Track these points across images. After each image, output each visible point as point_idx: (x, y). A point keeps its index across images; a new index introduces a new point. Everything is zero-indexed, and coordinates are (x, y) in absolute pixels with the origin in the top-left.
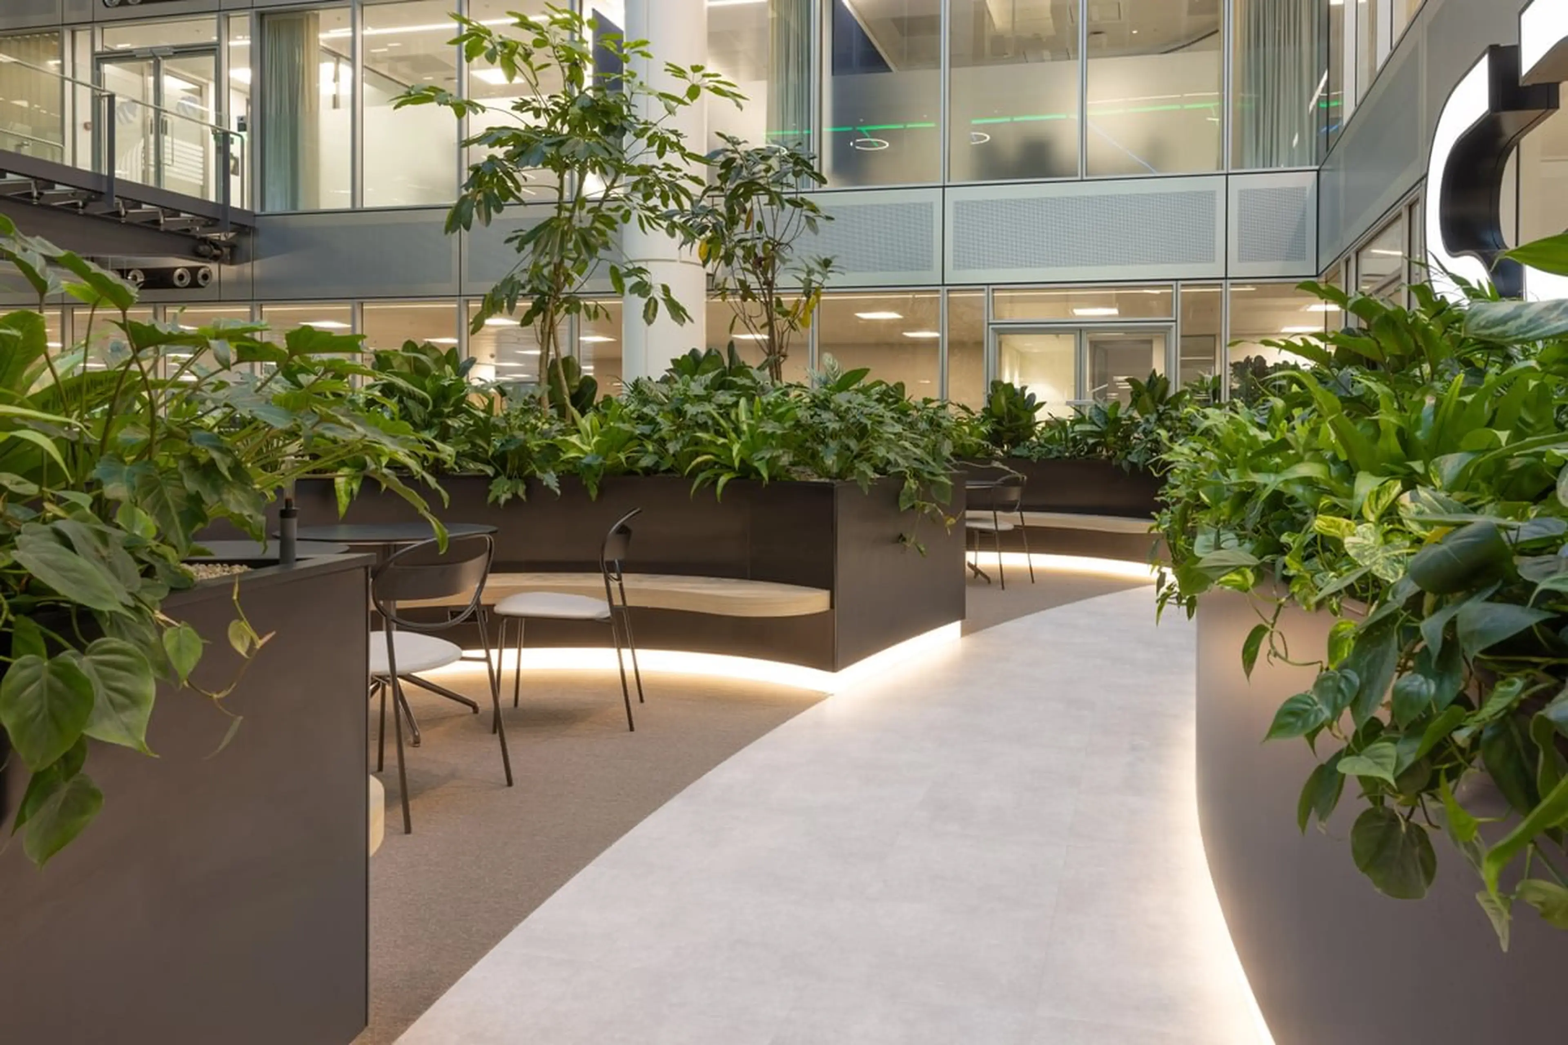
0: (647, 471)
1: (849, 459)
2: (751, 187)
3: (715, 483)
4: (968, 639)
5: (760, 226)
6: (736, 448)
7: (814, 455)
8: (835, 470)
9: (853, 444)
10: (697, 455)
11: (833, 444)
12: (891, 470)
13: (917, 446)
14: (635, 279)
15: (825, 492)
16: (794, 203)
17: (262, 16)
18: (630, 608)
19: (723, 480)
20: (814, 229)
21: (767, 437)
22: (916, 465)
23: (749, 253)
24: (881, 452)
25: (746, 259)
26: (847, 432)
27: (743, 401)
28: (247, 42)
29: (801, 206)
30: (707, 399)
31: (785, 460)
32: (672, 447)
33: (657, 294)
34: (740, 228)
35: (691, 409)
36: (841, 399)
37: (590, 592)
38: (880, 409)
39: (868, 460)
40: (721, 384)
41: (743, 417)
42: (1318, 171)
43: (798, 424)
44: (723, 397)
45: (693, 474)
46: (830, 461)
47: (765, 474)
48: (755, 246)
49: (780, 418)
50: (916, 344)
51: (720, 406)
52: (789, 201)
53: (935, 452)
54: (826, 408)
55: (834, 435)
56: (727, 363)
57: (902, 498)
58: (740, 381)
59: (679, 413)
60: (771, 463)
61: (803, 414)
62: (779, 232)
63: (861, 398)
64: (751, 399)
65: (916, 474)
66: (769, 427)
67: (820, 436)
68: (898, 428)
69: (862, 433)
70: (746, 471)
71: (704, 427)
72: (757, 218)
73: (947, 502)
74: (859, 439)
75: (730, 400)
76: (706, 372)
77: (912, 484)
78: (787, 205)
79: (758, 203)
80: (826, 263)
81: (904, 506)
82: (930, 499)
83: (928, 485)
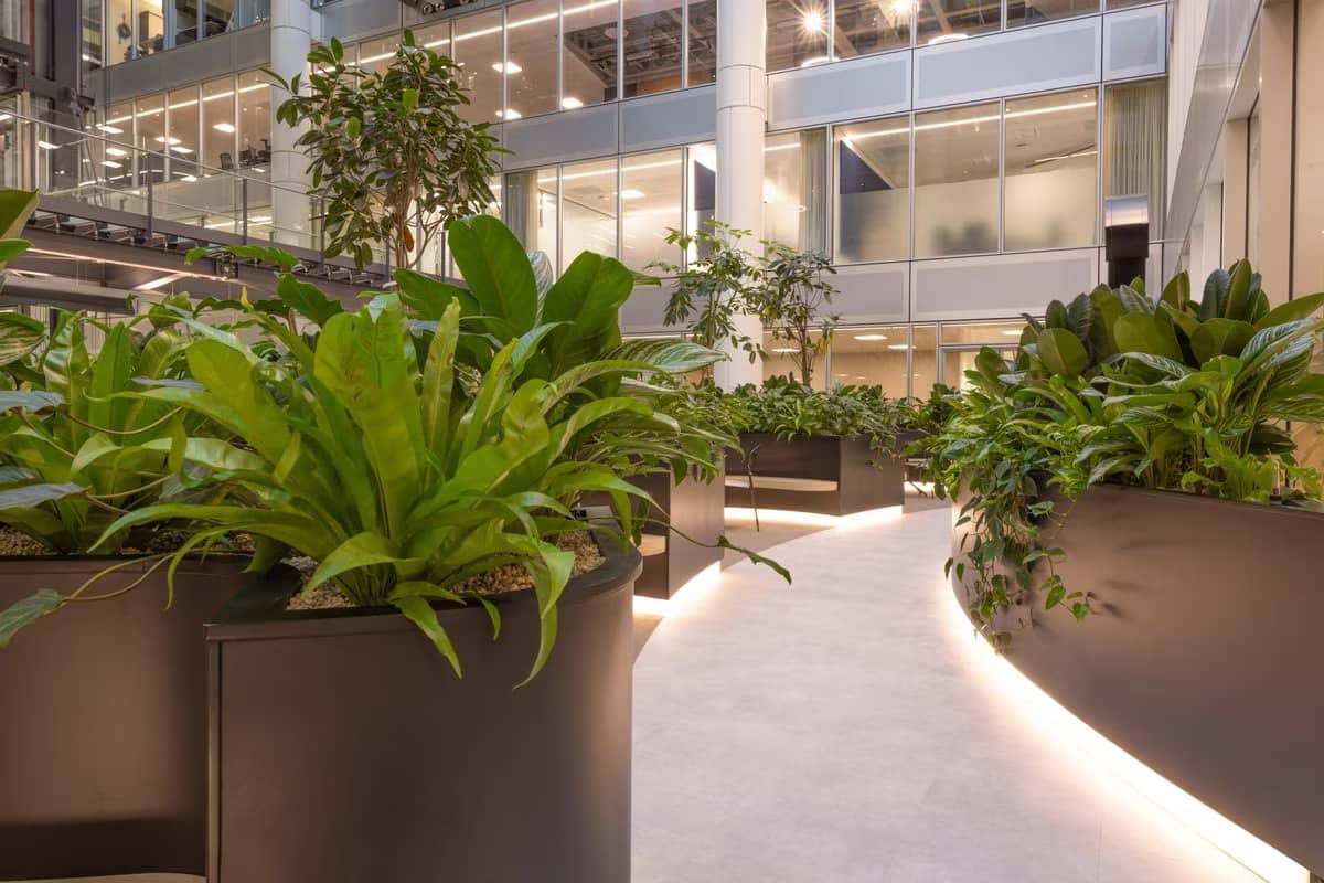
0: (756, 431)
1: (846, 426)
2: (792, 280)
3: (787, 436)
4: (905, 515)
5: (798, 298)
6: (797, 421)
7: (831, 425)
8: (840, 431)
9: (847, 419)
10: (778, 424)
11: (839, 420)
12: (866, 431)
13: (877, 420)
14: (745, 343)
15: (835, 440)
16: (818, 287)
17: (507, 175)
18: (756, 489)
19: (791, 435)
20: (829, 300)
21: (810, 416)
22: (879, 430)
23: (792, 312)
24: (861, 423)
25: (789, 316)
26: (846, 414)
27: (798, 401)
28: (500, 187)
29: (821, 288)
30: (782, 400)
31: (818, 426)
32: (769, 421)
33: (755, 349)
34: (788, 298)
35: (777, 405)
36: (843, 399)
37: (744, 481)
38: (860, 404)
39: (856, 427)
40: (786, 392)
41: (799, 408)
42: (1163, 243)
43: (823, 411)
44: (789, 398)
45: (777, 433)
46: (838, 427)
47: (809, 432)
48: (794, 308)
49: (816, 408)
50: (896, 353)
51: (789, 403)
52: (816, 286)
53: (888, 425)
54: (836, 403)
55: (840, 416)
56: (789, 381)
57: (872, 443)
58: (796, 391)
59: (771, 406)
60: (812, 427)
61: (826, 406)
62: (809, 300)
63: (852, 399)
64: (802, 401)
65: (878, 434)
66: (811, 412)
67: (834, 416)
68: (870, 413)
69: (853, 415)
70: (801, 432)
71: (782, 412)
72: (796, 293)
73: (893, 447)
74: (851, 418)
75: (792, 400)
76: (780, 386)
77: (876, 438)
78: (815, 289)
79: (798, 288)
80: (836, 318)
81: (872, 448)
82: (884, 444)
83: (884, 439)
